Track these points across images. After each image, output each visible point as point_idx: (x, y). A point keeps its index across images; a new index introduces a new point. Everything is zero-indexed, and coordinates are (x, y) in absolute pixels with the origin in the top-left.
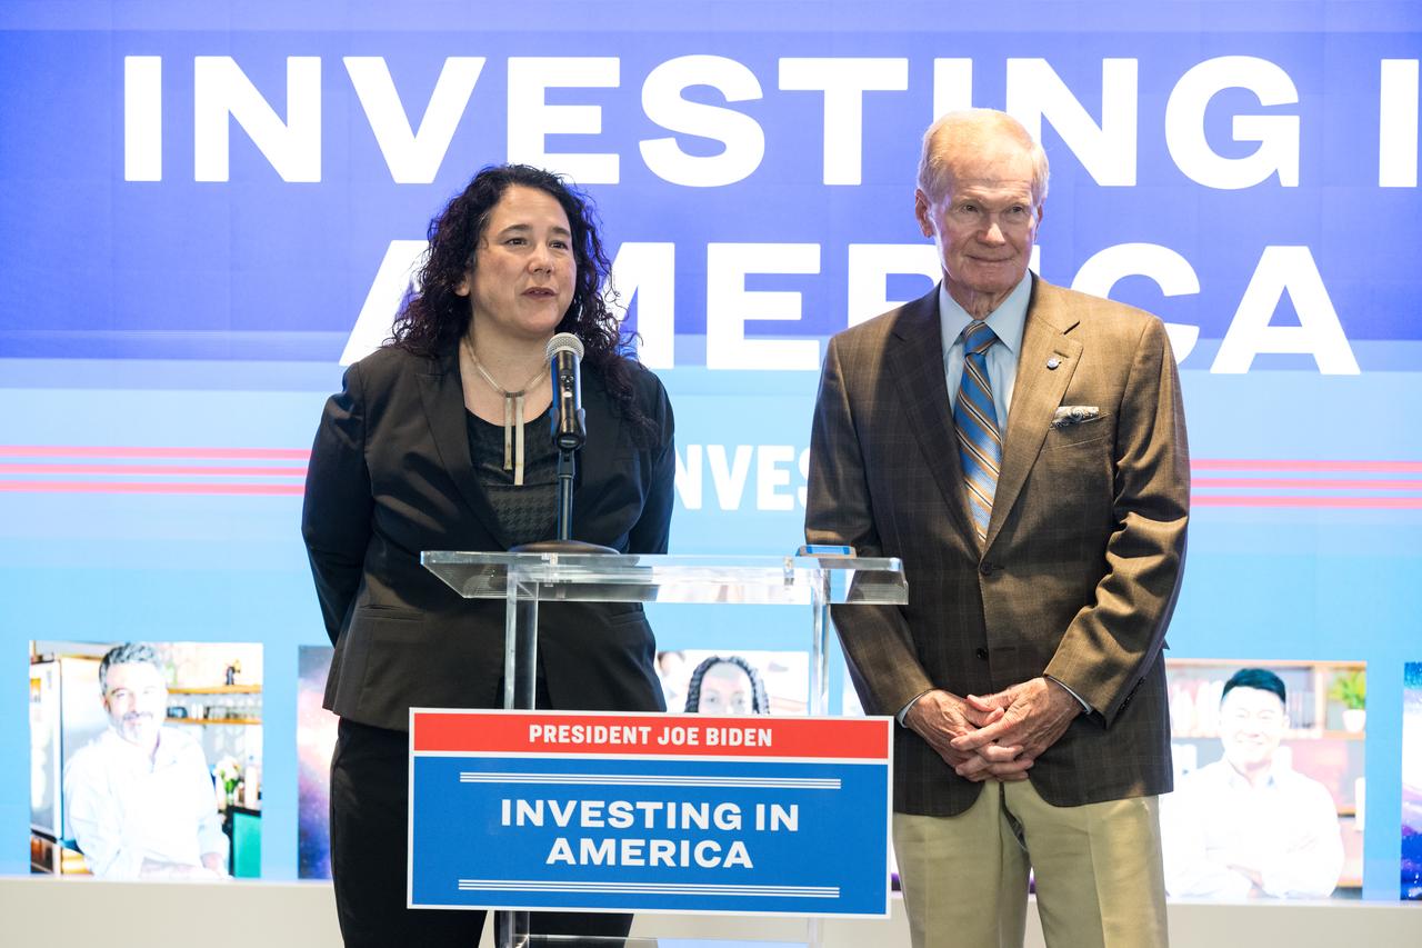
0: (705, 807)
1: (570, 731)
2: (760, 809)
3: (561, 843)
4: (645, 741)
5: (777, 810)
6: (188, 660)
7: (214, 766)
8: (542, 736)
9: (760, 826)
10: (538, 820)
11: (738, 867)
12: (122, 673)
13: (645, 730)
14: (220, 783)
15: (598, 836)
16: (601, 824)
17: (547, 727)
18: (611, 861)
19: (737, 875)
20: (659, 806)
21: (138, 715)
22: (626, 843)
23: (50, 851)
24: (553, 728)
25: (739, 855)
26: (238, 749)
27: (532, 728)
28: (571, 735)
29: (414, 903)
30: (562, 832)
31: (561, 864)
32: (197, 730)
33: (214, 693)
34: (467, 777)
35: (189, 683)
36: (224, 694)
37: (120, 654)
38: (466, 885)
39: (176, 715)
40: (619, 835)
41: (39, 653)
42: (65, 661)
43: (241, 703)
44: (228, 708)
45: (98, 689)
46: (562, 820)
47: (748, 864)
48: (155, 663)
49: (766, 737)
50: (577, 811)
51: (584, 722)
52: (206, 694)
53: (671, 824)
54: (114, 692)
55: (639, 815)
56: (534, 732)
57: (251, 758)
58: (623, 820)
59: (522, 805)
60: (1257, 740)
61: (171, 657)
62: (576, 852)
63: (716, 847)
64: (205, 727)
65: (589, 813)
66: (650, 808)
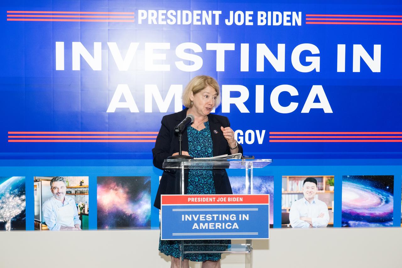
0: (228, 215)
1: (197, 199)
2: (240, 215)
3: (196, 224)
4: (214, 201)
5: (244, 216)
6: (71, 180)
7: (78, 204)
8: (191, 200)
9: (240, 219)
10: (190, 219)
11: (235, 229)
12: (56, 184)
13: (214, 198)
14: (79, 208)
15: (204, 223)
16: (204, 220)
17: (192, 198)
18: (207, 228)
19: (235, 230)
20: (218, 215)
21: (60, 193)
22: (210, 224)
23: (39, 225)
24: (193, 198)
25: (236, 226)
26: (83, 200)
27: (189, 198)
28: (197, 200)
29: (162, 239)
30: (196, 222)
31: (195, 229)
32: (74, 196)
33: (78, 188)
34: (174, 210)
35: (72, 185)
36: (79, 188)
37: (55, 179)
38: (174, 234)
39: (68, 193)
40: (208, 222)
41: (36, 179)
42: (42, 181)
43: (84, 190)
44: (81, 191)
45: (50, 187)
46: (196, 219)
47: (238, 228)
48: (63, 181)
49: (241, 199)
50: (199, 217)
51: (201, 197)
52: (76, 188)
53: (220, 219)
54: (54, 188)
55: (213, 217)
56: (189, 199)
57: (86, 202)
58: (209, 219)
59: (187, 216)
60: (311, 193)
61: (67, 180)
62: (199, 226)
63: (230, 224)
64: (75, 196)
65: (202, 217)
66: (215, 216)
